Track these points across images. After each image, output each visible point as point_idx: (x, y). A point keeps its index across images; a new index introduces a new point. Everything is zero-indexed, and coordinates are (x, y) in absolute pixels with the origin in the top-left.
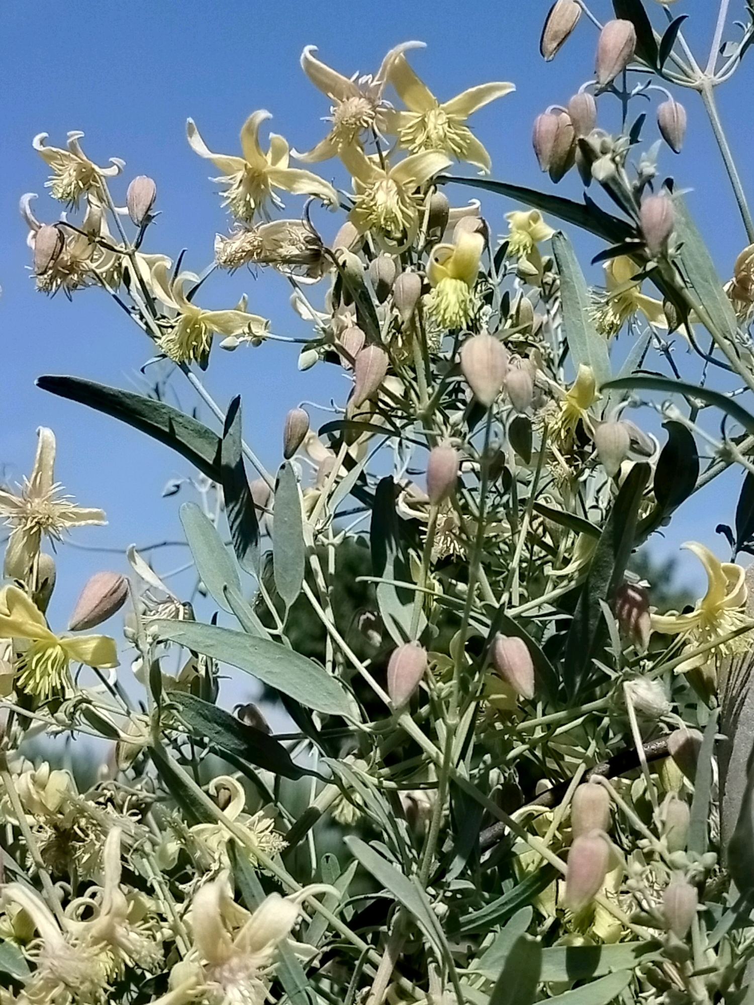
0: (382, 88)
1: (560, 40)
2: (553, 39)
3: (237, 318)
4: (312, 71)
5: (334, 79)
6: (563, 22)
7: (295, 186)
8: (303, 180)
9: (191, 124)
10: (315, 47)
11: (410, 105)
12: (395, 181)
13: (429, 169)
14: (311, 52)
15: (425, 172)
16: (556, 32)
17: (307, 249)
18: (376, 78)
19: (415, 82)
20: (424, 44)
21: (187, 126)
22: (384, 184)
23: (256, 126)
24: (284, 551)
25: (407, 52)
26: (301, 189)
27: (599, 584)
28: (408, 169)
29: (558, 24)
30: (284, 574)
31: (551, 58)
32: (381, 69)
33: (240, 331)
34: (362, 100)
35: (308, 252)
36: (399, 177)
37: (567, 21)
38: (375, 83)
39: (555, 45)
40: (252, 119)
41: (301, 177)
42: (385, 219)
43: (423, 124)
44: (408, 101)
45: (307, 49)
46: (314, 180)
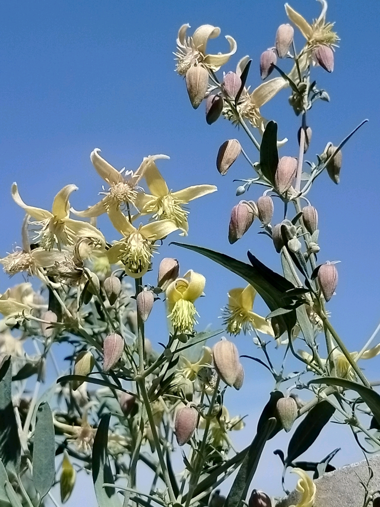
0: (139, 179)
1: (230, 164)
2: (227, 163)
3: (14, 305)
4: (97, 164)
5: (109, 170)
6: (233, 154)
7: (79, 232)
8: (85, 229)
9: (15, 185)
10: (99, 150)
11: (152, 191)
12: (142, 235)
13: (166, 231)
14: (97, 152)
15: (163, 232)
16: (229, 159)
17: (76, 269)
18: (136, 173)
19: (160, 178)
20: (168, 157)
21: (12, 187)
22: (136, 236)
23: (69, 193)
24: (41, 460)
25: (157, 161)
26: (84, 234)
27: (237, 491)
28: (152, 229)
29: (230, 155)
30: (40, 475)
31: (225, 174)
32: (139, 168)
33: (16, 314)
34: (126, 185)
35: (76, 271)
36: (144, 233)
37: (235, 153)
38: (135, 176)
39: (228, 166)
40: (65, 189)
41: (84, 226)
42: (137, 257)
43: (159, 203)
44: (152, 188)
45: (96, 150)
46: (92, 229)
